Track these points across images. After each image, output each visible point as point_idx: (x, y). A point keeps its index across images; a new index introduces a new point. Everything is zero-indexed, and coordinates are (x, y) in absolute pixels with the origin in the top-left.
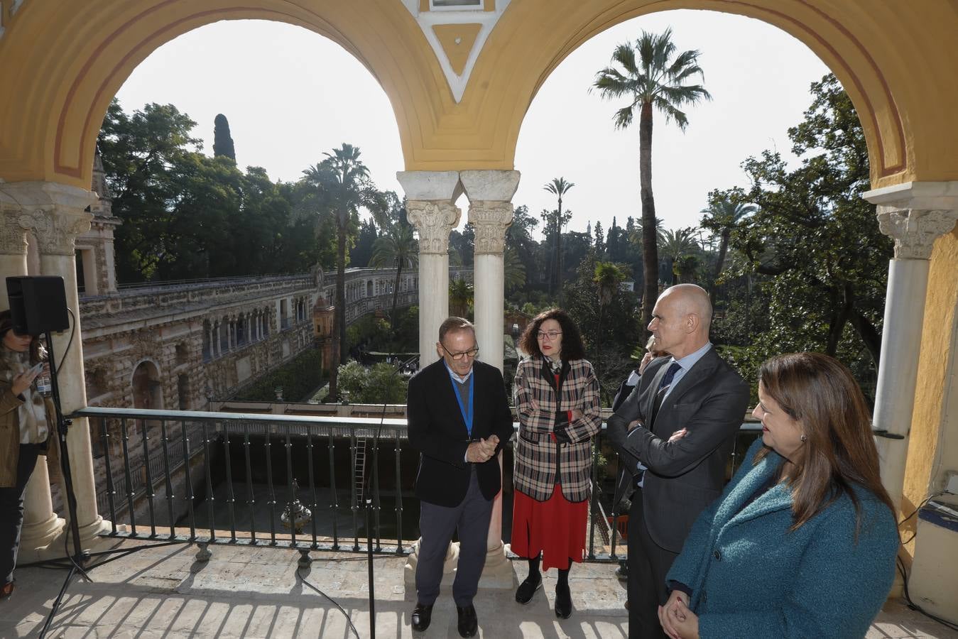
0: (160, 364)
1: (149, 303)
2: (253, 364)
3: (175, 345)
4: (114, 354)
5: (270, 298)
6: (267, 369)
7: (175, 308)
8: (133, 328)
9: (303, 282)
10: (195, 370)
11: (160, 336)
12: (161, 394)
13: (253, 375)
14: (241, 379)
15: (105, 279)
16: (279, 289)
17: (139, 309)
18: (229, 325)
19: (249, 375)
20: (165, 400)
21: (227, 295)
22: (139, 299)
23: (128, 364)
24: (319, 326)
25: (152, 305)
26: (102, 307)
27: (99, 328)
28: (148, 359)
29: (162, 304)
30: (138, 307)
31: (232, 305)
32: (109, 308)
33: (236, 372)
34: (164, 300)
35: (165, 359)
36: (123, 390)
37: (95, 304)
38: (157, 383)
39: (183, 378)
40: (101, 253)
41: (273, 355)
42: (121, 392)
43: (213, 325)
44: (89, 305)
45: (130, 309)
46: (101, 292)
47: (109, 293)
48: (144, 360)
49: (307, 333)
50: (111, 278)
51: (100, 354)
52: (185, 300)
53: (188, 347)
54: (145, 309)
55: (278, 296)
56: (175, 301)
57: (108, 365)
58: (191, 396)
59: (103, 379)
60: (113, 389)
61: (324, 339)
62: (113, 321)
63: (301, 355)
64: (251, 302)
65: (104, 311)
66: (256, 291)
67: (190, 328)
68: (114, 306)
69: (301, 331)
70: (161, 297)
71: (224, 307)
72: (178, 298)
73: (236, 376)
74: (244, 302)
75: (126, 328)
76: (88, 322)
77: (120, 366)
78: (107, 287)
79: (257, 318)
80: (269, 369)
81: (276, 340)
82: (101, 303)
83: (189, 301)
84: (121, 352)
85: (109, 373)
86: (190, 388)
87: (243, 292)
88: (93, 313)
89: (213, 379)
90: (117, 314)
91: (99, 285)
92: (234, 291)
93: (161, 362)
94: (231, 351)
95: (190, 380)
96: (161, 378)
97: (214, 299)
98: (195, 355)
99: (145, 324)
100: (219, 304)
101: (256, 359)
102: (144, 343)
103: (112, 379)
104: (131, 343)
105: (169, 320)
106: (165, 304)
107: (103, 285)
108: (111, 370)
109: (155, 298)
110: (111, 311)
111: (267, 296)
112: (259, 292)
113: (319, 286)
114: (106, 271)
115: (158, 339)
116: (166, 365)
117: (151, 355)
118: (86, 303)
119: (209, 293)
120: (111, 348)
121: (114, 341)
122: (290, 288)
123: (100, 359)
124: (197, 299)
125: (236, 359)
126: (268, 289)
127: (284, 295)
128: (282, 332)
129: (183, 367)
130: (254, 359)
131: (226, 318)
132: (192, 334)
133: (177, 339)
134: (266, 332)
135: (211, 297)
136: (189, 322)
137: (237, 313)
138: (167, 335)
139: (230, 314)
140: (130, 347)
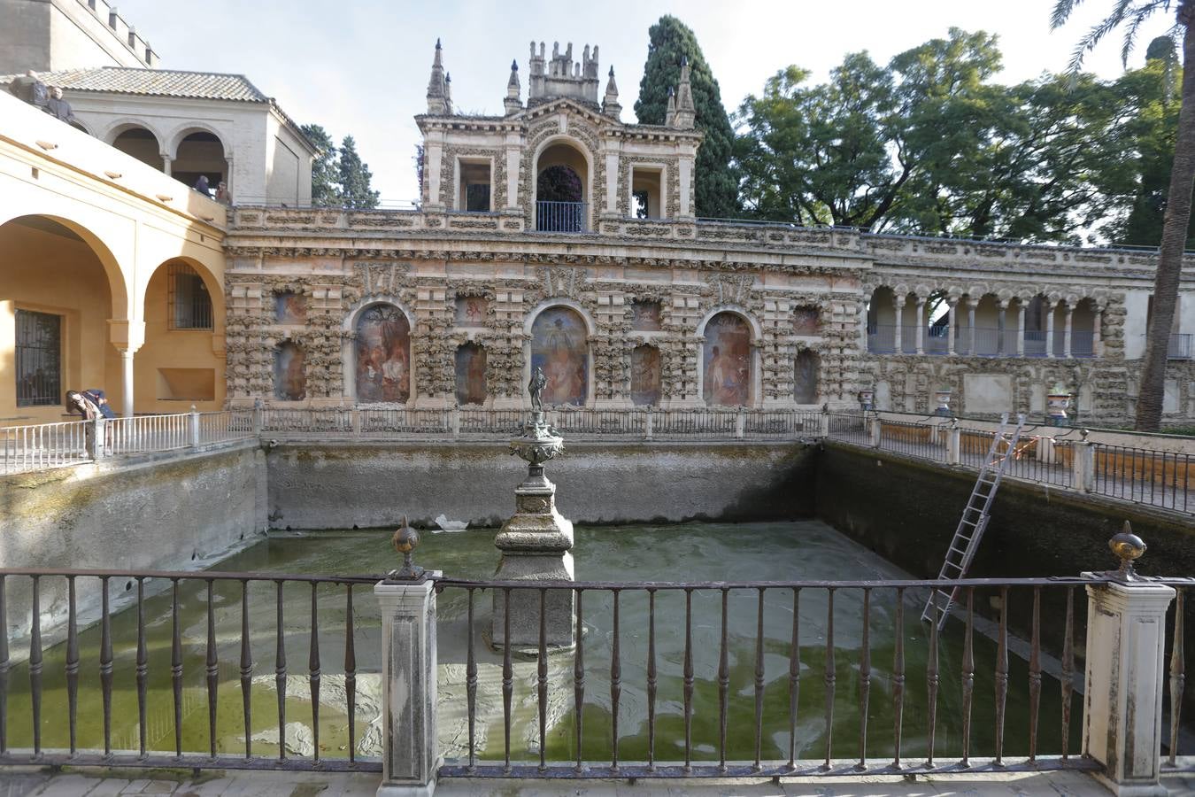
0: (759, 322)
1: (747, 237)
3: (795, 302)
4: (674, 286)
8: (702, 259)
10: (836, 352)
11: (760, 282)
12: (757, 363)
15: (676, 201)
21: (945, 256)
23: (700, 305)
25: (752, 241)
26: (666, 231)
28: (734, 310)
29: (769, 241)
30: (725, 240)
31: (963, 276)
32: (675, 234)
33: (960, 391)
35: (770, 317)
36: (683, 334)
37: (657, 226)
38: (752, 348)
39: (807, 356)
40: (674, 172)
41: (1103, 397)
42: (680, 335)
43: (900, 298)
45: (712, 240)
46: (670, 215)
47: (679, 217)
48: (728, 309)
50: (687, 201)
51: (653, 283)
52: (825, 245)
53: (826, 315)
57: (665, 298)
58: (824, 388)
60: (669, 329)
64: (1025, 279)
65: (669, 236)
67: (831, 287)
68: (682, 232)
70: (769, 233)
71: (935, 274)
74: (1001, 277)
75: (690, 257)
77: (678, 303)
78: (680, 211)
79: (1050, 314)
82: (666, 227)
84: (686, 287)
85: (666, 309)
86: (823, 375)
87: (1003, 260)
88: (653, 236)
89: (893, 383)
91: (668, 207)
92: (967, 252)
93: (761, 320)
94: (952, 353)
95: (824, 364)
96: (760, 341)
97: (906, 257)
98: (839, 328)
99: (725, 257)
102: (728, 285)
103: (670, 317)
104: (703, 279)
105: (772, 261)
107: (673, 208)
108: (670, 306)
109: (759, 234)
110: (677, 236)
111: (1091, 278)
114: (679, 193)
115: (757, 286)
116: (769, 325)
117: (741, 305)
119: (894, 247)
120: (670, 279)
121: (672, 271)
123: (653, 288)
125: (966, 371)
129: (809, 340)
130: (1025, 385)
132: (834, 296)
133: (799, 297)
134: (1082, 347)
135: (900, 253)
136: (822, 273)
138: (776, 286)
139: (954, 288)
140: (704, 285)
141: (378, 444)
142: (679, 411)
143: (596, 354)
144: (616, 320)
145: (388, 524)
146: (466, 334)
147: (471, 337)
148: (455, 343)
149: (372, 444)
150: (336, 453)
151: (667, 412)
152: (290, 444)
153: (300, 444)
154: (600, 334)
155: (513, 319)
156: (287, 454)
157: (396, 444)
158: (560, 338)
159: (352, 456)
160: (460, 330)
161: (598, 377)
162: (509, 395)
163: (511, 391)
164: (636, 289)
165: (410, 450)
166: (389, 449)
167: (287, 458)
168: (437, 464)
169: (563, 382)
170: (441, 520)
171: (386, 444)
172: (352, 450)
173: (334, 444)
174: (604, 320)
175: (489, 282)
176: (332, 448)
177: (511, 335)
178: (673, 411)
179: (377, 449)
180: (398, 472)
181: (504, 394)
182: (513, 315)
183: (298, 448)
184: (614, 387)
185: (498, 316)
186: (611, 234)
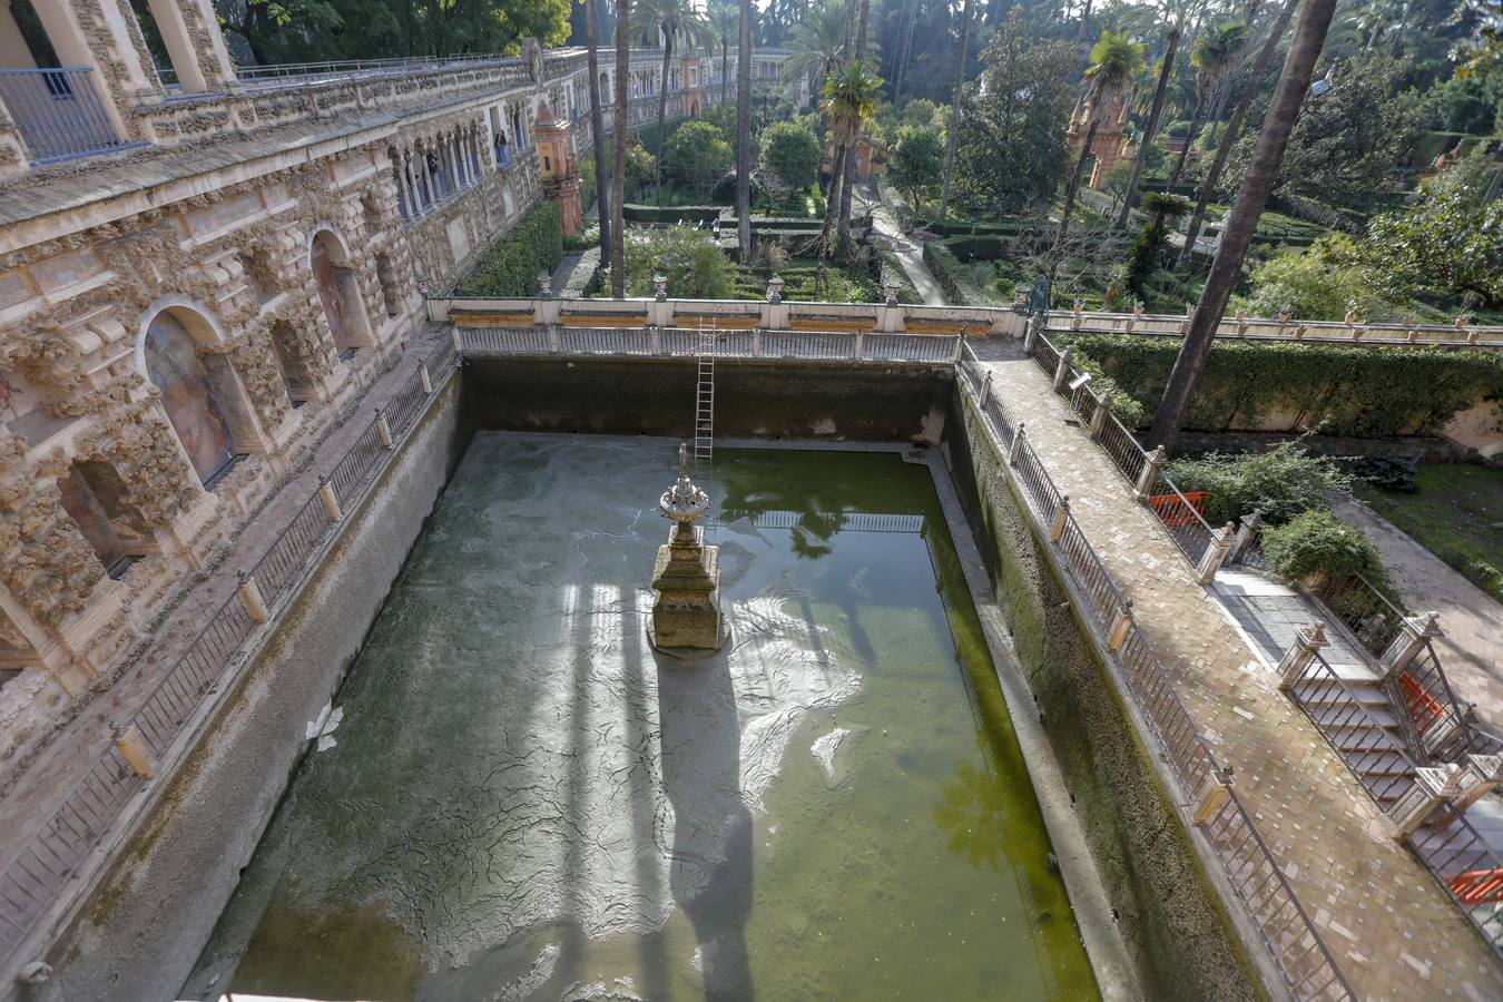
0: (344, 236)
1: (300, 109)
2: (469, 230)
3: (358, 195)
4: (272, 217)
5: (474, 103)
6: (488, 238)
7: (344, 123)
8: (291, 164)
9: (516, 72)
10: (396, 245)
11: (333, 179)
12: (358, 291)
13: (473, 250)
14: (458, 259)
15: (209, 52)
16: (485, 86)
17: (287, 124)
18: (425, 158)
19: (468, 250)
20: (366, 302)
21: (412, 96)
22: (280, 100)
23: (300, 237)
24: (547, 159)
25: (305, 114)
26: (224, 116)
27: (238, 163)
28: (324, 227)
29: (323, 113)
30: (283, 119)
31: (424, 117)
32: (235, 122)
33: (449, 245)
34: (323, 105)
35: (351, 226)
36: (303, 287)
38: (348, 271)
39: (382, 258)
41: (493, 213)
42: (301, 290)
43: (402, 158)
44: (201, 111)
45: (274, 123)
46: (212, 83)
47: (227, 85)
48: (319, 229)
49: (531, 171)
50: (220, 48)
51: (251, 219)
52: (352, 105)
53: (378, 201)
54: (297, 123)
55: (487, 100)
56: (339, 107)
57: (268, 239)
58: (399, 292)
59: (268, 269)
60: (288, 285)
61: (557, 182)
62: (255, 149)
63: (529, 211)
64: (449, 110)
65: (229, 128)
66: (453, 88)
67: (374, 164)
68: (244, 115)
69: (523, 169)
70: (315, 99)
71: (413, 120)
72: (343, 99)
73: (450, 252)
74: (441, 112)
75: (281, 164)
76: (210, 150)
77: (288, 243)
78: (220, 72)
79: (462, 144)
80: (492, 238)
81: (493, 185)
82: (221, 109)
83: (360, 107)
84: (282, 214)
85: (273, 256)
86: (396, 278)
87: (435, 91)
88: (213, 130)
90: (255, 132)
91: (202, 65)
92: (421, 87)
93: (345, 231)
95: (393, 264)
96: (353, 261)
97: (395, 104)
98: (390, 216)
99: (308, 156)
100: (406, 114)
101: (473, 222)
102: (312, 194)
103: (283, 268)
104: (292, 194)
105: (340, 146)
106: (325, 113)
107: (211, 67)
108: (277, 251)
109: (306, 98)
110: (244, 127)
111: (471, 100)
112: (457, 91)
113: (539, 80)
114: (206, 32)
115: (332, 186)
116: (353, 237)
117: (328, 218)
118: (196, 107)
119: (385, 92)
120: (264, 206)
121: (266, 192)
122: (499, 83)
123: (254, 229)
124: (371, 103)
125: (445, 223)
126: (469, 84)
127: (493, 98)
128: (499, 169)
129: (379, 238)
130: (468, 221)
131: (418, 145)
132: (379, 175)
133: (360, 186)
134: (477, 171)
135: (390, 99)
136: (370, 150)
137: (433, 134)
138: (344, 179)
139: (423, 134)
140: (292, 203)
141: (199, 736)
142: (339, 392)
143: (243, 370)
144: (242, 302)
145: (271, 811)
146: (59, 452)
147: (71, 452)
148: (47, 482)
149: (190, 748)
150: (154, 827)
151: (329, 401)
152: (62, 930)
153: (83, 901)
154: (235, 335)
155: (123, 375)
156: (71, 947)
157: (220, 706)
158: (164, 367)
159: (177, 800)
160: (43, 451)
161: (257, 402)
162: (186, 510)
163: (185, 499)
164: (239, 238)
165: (238, 695)
166: (215, 726)
167: (76, 952)
168: (273, 675)
169: (199, 436)
170: (311, 730)
171: (207, 724)
172: (169, 795)
173: (139, 822)
174: (229, 311)
175: (40, 316)
176: (141, 831)
177: (134, 407)
178: (334, 395)
179: (202, 744)
180: (242, 740)
181: (180, 514)
182: (117, 370)
183: (83, 913)
184: (279, 405)
185: (97, 383)
186: (170, 142)
